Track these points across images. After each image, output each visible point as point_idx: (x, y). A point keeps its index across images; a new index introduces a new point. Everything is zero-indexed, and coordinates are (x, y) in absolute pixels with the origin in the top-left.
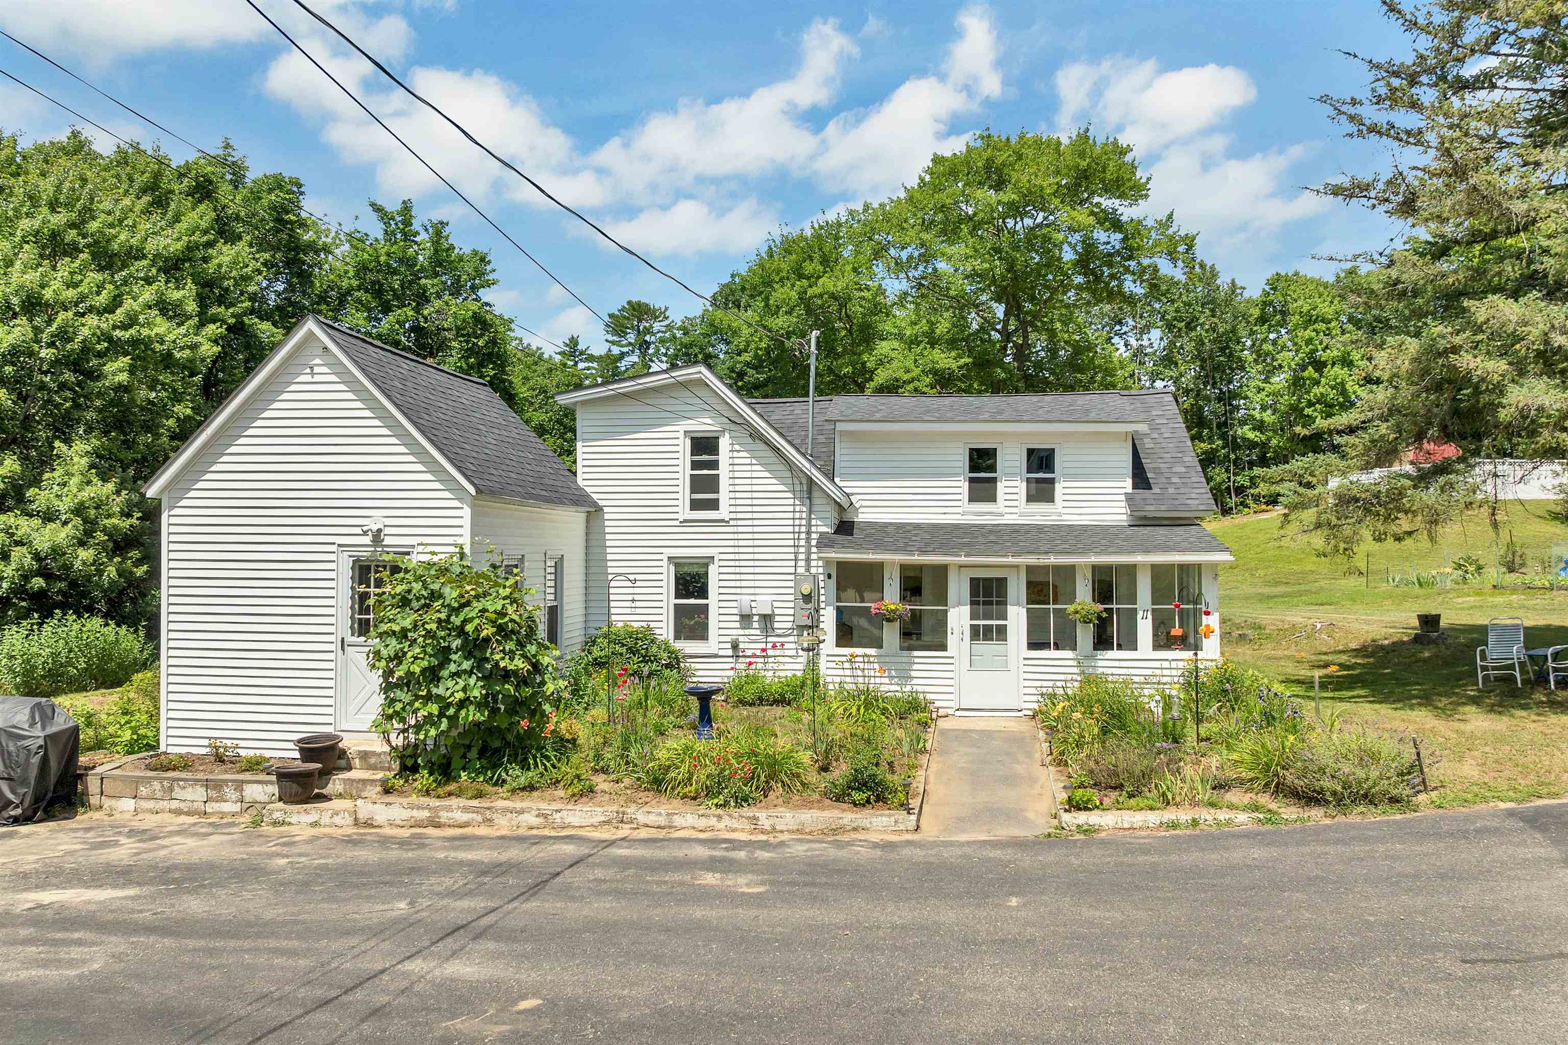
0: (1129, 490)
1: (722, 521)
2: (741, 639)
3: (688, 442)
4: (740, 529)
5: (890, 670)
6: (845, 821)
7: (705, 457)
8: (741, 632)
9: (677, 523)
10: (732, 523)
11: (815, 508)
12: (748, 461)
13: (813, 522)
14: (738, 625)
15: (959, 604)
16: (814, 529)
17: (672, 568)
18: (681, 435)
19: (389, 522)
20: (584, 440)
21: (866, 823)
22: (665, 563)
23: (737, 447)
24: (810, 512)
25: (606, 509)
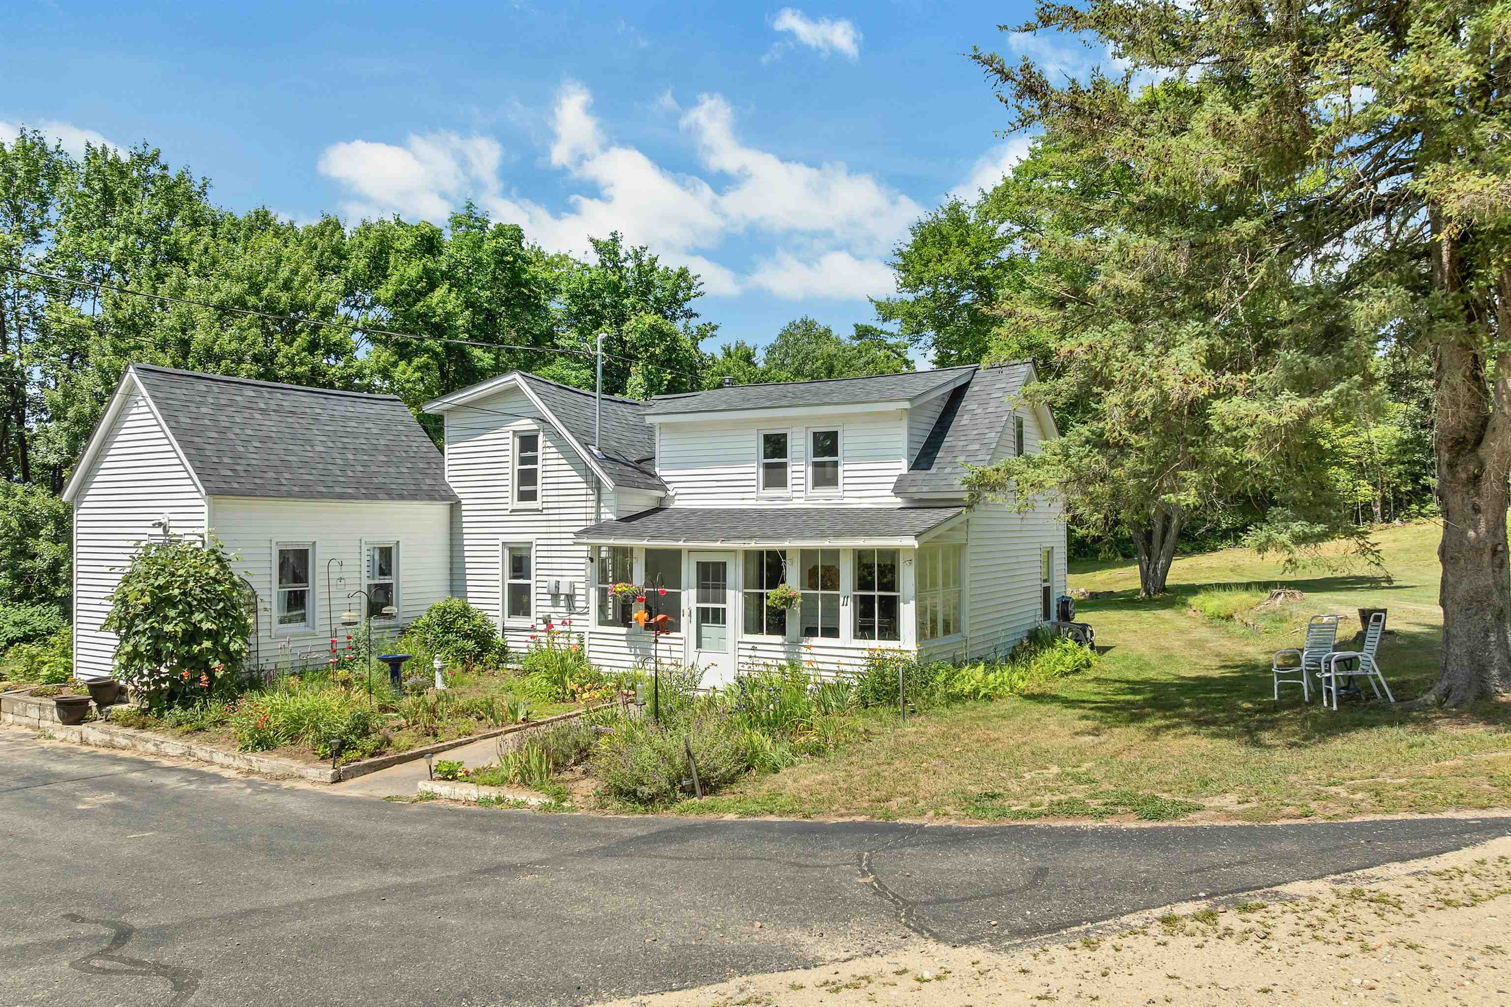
0: (905, 471)
1: (537, 510)
2: (553, 615)
3: (517, 440)
4: (551, 517)
5: (635, 648)
6: (294, 770)
7: (530, 454)
8: (552, 609)
9: (507, 512)
10: (545, 512)
11: (603, 497)
12: (556, 456)
13: (603, 510)
14: (549, 603)
15: (689, 587)
16: (603, 516)
17: (507, 552)
18: (510, 435)
19: (173, 517)
20: (449, 443)
21: (303, 773)
22: (500, 548)
23: (549, 444)
24: (599, 501)
25: (463, 502)
